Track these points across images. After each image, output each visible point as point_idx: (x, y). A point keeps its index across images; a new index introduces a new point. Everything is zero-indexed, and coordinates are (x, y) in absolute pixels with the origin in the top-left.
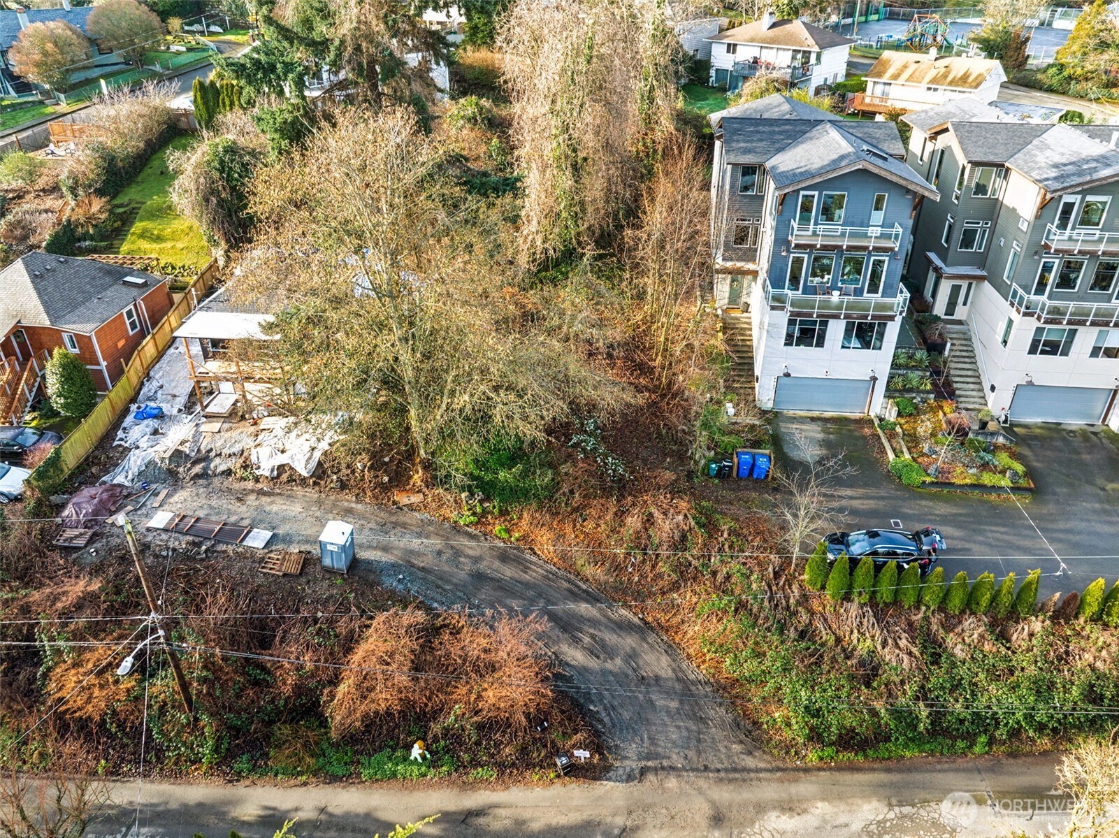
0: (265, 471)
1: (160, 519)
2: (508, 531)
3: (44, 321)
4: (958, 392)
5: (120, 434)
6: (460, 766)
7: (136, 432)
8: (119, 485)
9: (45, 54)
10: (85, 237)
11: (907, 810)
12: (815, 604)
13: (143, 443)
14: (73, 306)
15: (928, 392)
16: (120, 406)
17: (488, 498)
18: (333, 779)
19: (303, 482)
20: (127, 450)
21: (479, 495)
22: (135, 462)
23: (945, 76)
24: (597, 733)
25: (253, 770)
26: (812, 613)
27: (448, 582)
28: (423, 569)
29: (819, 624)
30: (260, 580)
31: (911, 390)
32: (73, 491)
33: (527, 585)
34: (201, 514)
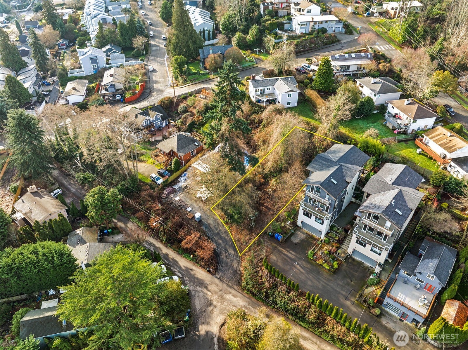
0: (198, 196)
1: (177, 199)
2: (230, 227)
3: (176, 151)
4: (344, 243)
5: (180, 178)
6: (196, 262)
7: (182, 179)
8: (175, 189)
9: (211, 63)
10: (196, 124)
11: (251, 307)
12: (263, 268)
13: (182, 182)
14: (182, 148)
15: (335, 240)
16: (182, 172)
17: (230, 219)
18: (179, 254)
19: (203, 201)
20: (179, 182)
21: (229, 218)
22: (180, 185)
23: (446, 144)
24: (217, 269)
25: (170, 247)
26: (261, 269)
27: (213, 232)
28: (211, 228)
29: (261, 271)
30: (185, 217)
31: (332, 237)
32: (168, 187)
33: (225, 239)
34: (184, 200)
